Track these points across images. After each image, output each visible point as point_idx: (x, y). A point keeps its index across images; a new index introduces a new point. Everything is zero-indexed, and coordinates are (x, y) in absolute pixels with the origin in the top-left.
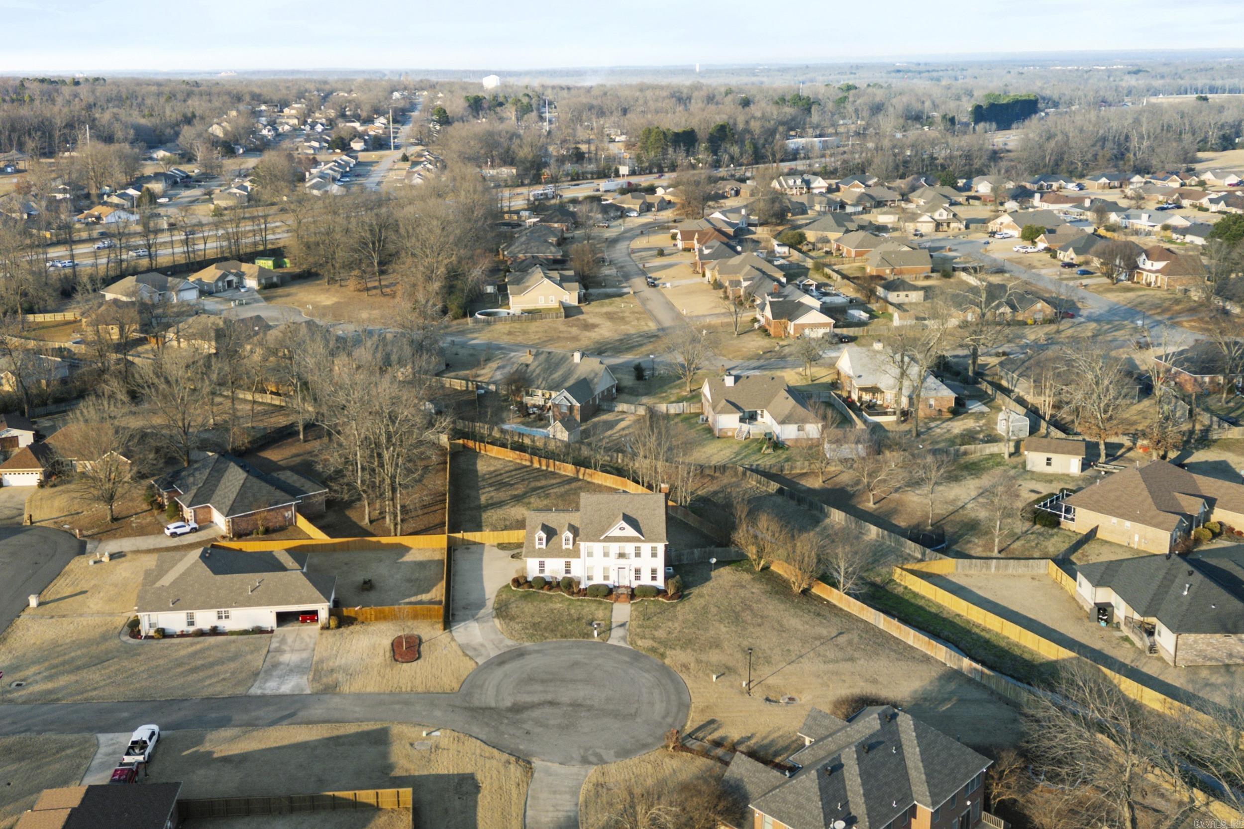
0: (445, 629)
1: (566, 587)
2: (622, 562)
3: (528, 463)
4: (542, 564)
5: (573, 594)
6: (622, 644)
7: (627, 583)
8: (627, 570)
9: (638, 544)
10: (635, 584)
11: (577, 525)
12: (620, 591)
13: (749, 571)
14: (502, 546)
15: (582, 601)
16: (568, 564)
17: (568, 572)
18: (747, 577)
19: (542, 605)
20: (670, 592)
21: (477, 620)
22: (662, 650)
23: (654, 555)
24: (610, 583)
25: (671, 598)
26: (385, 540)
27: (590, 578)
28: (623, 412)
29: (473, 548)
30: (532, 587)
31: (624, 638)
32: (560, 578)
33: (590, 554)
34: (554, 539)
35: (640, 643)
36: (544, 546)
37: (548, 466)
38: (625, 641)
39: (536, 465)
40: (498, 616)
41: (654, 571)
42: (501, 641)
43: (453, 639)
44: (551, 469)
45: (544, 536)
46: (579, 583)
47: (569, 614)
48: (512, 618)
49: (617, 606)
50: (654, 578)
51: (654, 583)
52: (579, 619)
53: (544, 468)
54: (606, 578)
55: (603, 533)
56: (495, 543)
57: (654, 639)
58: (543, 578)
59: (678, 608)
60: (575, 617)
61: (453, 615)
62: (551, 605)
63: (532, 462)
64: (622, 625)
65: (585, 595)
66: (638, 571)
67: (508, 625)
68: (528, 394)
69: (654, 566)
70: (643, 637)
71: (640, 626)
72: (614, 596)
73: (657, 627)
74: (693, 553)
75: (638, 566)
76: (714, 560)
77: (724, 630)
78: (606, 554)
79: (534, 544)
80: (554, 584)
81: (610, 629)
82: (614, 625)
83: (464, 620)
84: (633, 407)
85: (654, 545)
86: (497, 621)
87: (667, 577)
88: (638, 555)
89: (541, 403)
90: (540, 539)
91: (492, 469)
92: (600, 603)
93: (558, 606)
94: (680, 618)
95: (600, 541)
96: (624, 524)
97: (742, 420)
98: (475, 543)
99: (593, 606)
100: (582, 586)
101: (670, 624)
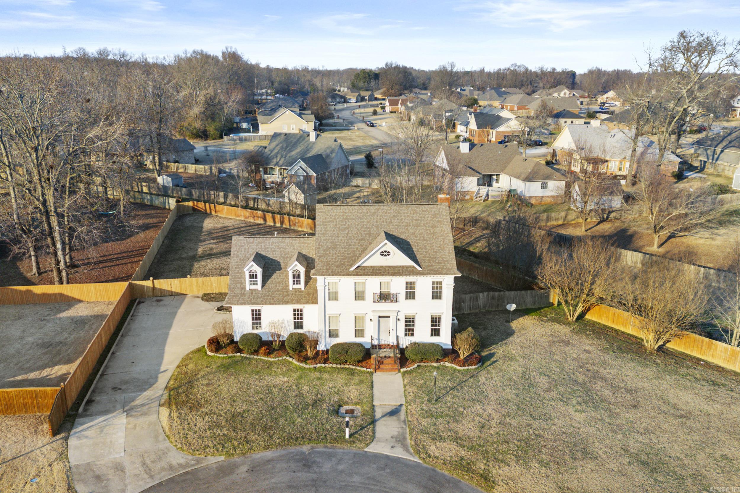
0: (55, 433)
1: (294, 349)
2: (385, 307)
3: (261, 221)
4: (256, 315)
5: (305, 359)
6: (399, 453)
7: (392, 341)
8: (393, 320)
9: (411, 279)
10: (405, 342)
11: (312, 254)
12: (383, 353)
13: (561, 319)
14: (207, 297)
15: (320, 370)
16: (298, 315)
17: (298, 325)
18: (563, 330)
19: (252, 380)
20: (463, 353)
21: (128, 412)
22: (481, 466)
23: (437, 295)
24: (366, 340)
25: (466, 362)
26: (38, 289)
27: (333, 334)
28: (358, 186)
29: (167, 300)
30: (240, 351)
31: (400, 440)
32: (285, 335)
33: (333, 296)
34: (276, 277)
35: (432, 449)
36: (259, 287)
37: (282, 223)
38: (405, 447)
39: (270, 223)
40: (169, 403)
41: (436, 321)
42: (161, 455)
43: (63, 455)
44: (286, 225)
45: (259, 271)
46: (316, 342)
47: (300, 395)
48: (196, 406)
49: (379, 378)
50: (435, 332)
51: (435, 340)
52: (315, 403)
53: (278, 225)
54: (359, 332)
55: (355, 262)
56: (201, 294)
57: (456, 439)
58: (258, 337)
59: (482, 379)
60: (309, 399)
61: (90, 402)
62: (269, 380)
63: (265, 220)
64: (394, 413)
65: (326, 361)
66: (410, 322)
67: (182, 419)
68: (265, 173)
69: (436, 312)
70: (437, 437)
71: (428, 414)
72: (373, 361)
73: (456, 417)
74: (477, 299)
75: (410, 312)
76: (513, 307)
77: (579, 417)
78: (359, 296)
79: (243, 283)
80: (275, 345)
81: (373, 422)
82: (378, 415)
83: (106, 412)
84: (367, 181)
85: (437, 278)
86: (165, 412)
87: (456, 331)
88: (410, 295)
89: (279, 180)
90: (253, 276)
91: (219, 225)
92: (352, 373)
93: (281, 380)
94: (492, 397)
95: (349, 274)
96: (390, 247)
97: (480, 183)
98: (172, 294)
99: (340, 379)
100: (321, 347)
101: (477, 407)
